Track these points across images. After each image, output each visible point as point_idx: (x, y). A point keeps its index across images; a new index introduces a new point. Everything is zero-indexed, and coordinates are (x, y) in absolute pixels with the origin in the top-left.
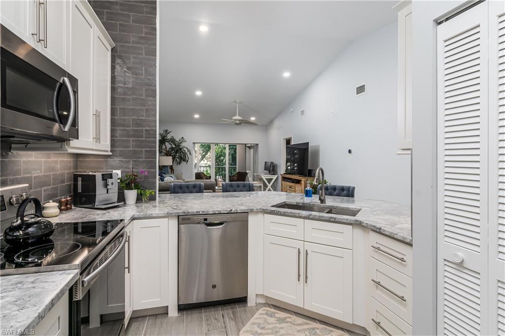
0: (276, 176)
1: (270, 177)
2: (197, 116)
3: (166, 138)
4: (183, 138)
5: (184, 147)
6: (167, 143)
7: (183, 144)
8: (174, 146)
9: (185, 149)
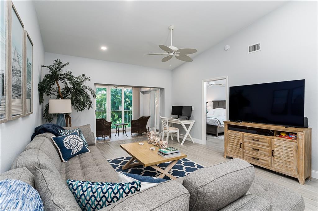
0: (194, 121)
1: (187, 122)
2: (104, 48)
3: (58, 73)
4: (84, 75)
5: (86, 87)
6: (60, 82)
7: (86, 84)
8: (70, 86)
9: (86, 90)
